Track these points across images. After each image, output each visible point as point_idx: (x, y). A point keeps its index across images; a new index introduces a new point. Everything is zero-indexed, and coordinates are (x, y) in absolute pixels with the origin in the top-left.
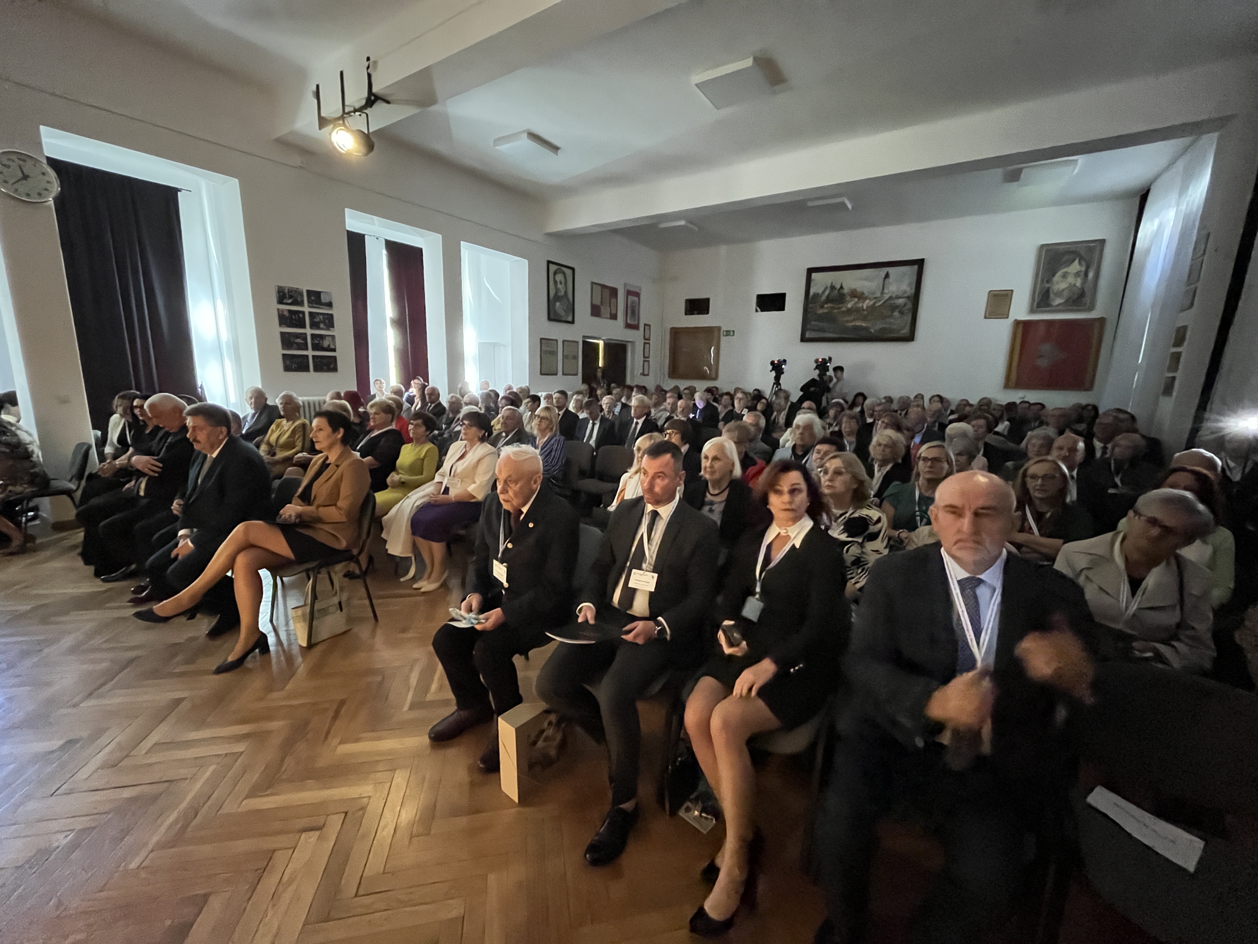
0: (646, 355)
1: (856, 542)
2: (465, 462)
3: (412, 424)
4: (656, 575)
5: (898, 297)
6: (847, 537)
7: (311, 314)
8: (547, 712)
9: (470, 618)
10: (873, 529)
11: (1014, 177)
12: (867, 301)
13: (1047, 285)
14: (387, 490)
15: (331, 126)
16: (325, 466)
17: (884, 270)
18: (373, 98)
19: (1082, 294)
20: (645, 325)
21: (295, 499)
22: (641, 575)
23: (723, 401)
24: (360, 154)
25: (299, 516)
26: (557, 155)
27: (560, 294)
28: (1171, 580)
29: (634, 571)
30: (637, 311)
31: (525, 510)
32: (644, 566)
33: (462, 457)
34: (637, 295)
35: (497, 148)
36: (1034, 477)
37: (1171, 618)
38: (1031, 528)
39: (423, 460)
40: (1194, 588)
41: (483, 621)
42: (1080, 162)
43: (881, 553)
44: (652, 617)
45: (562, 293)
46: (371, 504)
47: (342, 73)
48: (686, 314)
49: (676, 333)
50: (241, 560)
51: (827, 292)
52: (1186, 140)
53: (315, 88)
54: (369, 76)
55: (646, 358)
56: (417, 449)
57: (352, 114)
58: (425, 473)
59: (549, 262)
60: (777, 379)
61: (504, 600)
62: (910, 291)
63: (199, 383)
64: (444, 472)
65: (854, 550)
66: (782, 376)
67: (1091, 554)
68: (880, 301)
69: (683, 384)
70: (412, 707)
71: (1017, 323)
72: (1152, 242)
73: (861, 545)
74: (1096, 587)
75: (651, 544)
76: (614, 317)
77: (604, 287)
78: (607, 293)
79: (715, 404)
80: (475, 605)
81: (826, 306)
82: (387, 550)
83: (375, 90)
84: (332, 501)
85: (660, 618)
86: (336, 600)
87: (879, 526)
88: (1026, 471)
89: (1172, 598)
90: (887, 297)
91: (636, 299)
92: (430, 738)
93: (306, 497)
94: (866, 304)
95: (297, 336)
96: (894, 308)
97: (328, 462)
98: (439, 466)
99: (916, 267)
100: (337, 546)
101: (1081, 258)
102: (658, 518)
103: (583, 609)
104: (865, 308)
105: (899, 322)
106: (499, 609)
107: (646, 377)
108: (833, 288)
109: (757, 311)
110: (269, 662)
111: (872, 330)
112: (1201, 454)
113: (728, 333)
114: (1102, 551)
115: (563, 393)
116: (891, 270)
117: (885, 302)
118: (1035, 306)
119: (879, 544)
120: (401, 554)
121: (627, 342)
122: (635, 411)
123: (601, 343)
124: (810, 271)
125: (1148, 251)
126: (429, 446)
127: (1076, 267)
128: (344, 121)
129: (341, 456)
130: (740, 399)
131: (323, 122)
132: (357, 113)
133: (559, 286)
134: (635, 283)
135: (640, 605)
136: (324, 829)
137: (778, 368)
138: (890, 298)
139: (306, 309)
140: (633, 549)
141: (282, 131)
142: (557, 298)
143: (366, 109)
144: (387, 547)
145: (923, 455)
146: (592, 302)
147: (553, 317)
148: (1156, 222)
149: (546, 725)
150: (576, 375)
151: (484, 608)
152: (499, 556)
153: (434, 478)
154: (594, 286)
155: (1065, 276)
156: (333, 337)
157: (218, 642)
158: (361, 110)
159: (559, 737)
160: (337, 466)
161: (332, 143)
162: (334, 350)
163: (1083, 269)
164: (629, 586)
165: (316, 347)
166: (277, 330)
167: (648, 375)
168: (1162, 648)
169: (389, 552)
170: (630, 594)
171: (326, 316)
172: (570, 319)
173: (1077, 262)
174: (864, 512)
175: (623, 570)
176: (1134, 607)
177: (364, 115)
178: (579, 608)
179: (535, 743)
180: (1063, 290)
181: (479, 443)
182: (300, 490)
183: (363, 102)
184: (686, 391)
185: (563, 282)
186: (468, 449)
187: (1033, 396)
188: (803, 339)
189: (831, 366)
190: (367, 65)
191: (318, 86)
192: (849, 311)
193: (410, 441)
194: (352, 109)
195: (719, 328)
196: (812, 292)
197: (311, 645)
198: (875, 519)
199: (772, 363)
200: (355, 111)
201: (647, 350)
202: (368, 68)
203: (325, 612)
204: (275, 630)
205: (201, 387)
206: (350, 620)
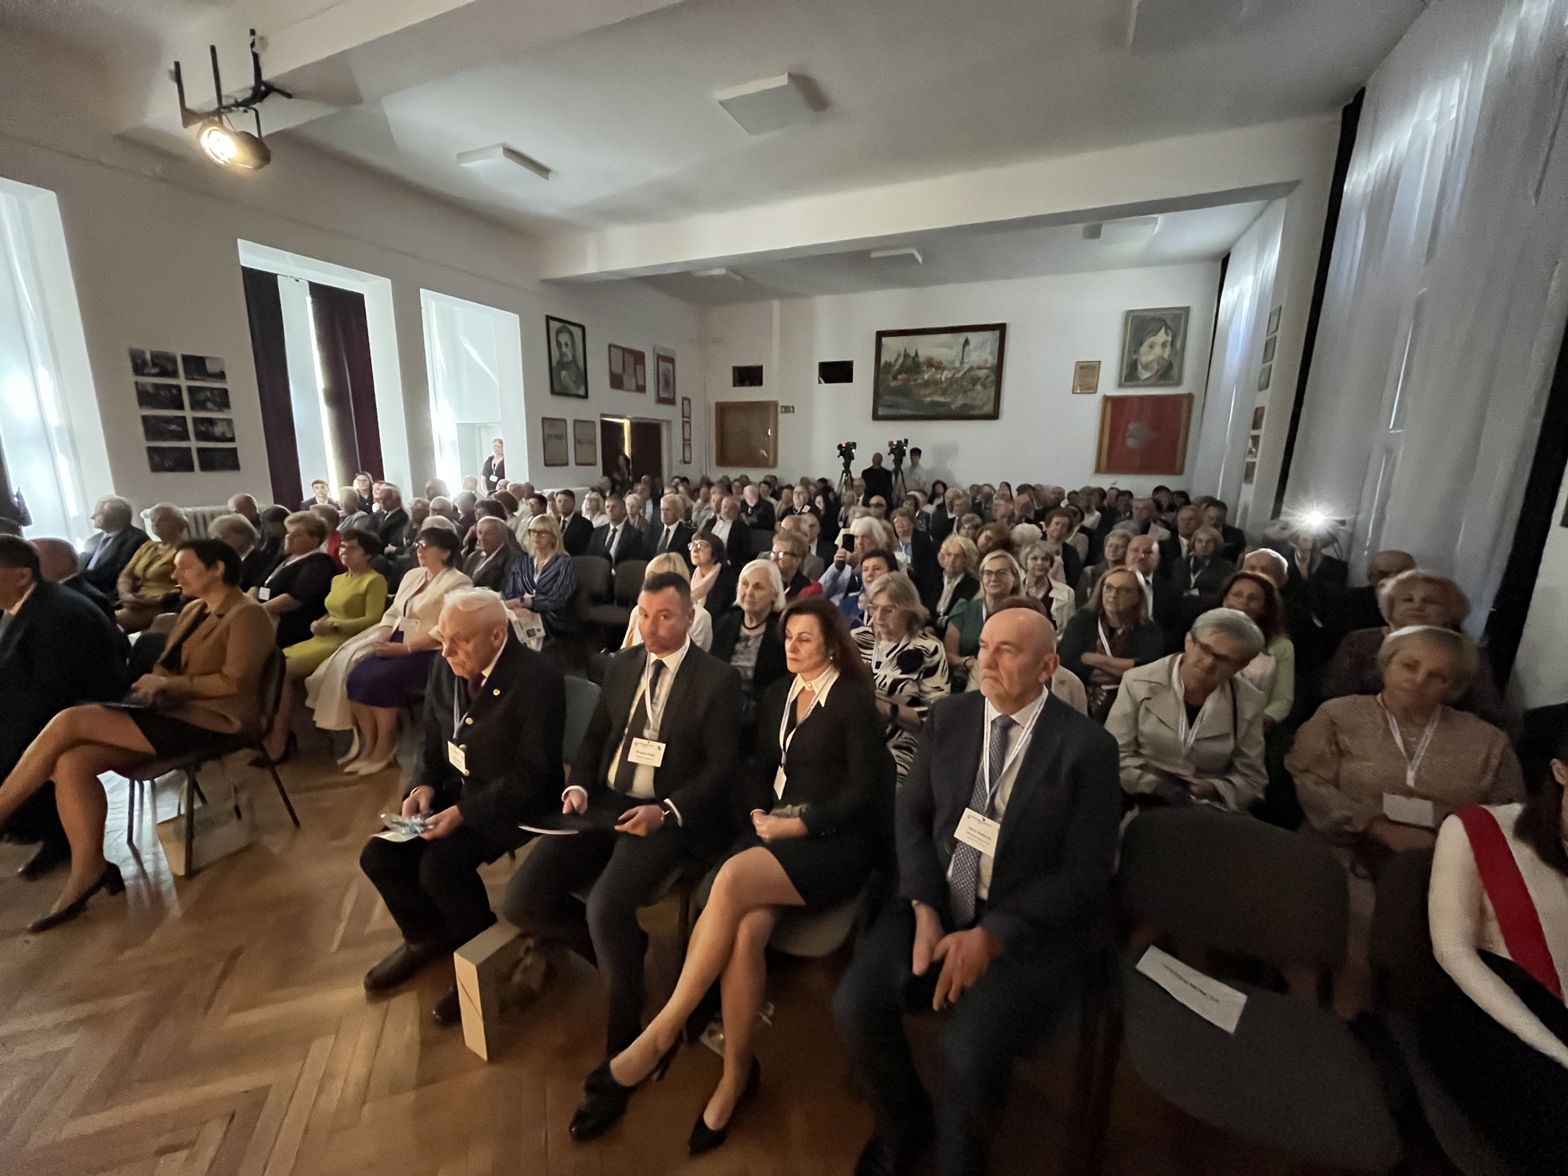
0: (687, 437)
1: (911, 679)
2: (425, 596)
3: (344, 546)
4: (663, 746)
5: (980, 368)
6: (901, 673)
7: (191, 389)
8: (522, 937)
9: (413, 824)
10: (929, 662)
11: (1094, 233)
12: (945, 373)
13: (1135, 357)
14: (312, 640)
15: (199, 125)
16: (202, 616)
17: (962, 336)
18: (263, 88)
19: (1170, 367)
20: (684, 399)
21: (157, 668)
22: (645, 745)
23: (783, 496)
24: (251, 167)
25: (162, 692)
26: (547, 178)
27: (565, 360)
28: (1226, 706)
29: (635, 740)
30: (671, 381)
31: (487, 673)
32: (646, 733)
33: (420, 590)
34: (671, 361)
35: (465, 165)
36: (1110, 587)
37: (1226, 747)
38: (1103, 647)
39: (364, 596)
40: (1248, 711)
41: (431, 827)
42: (1159, 220)
43: (943, 690)
44: (656, 800)
45: (570, 357)
46: (277, 666)
47: (213, 49)
48: (734, 385)
49: (723, 410)
50: (65, 764)
51: (901, 361)
52: (1257, 204)
53: (172, 67)
54: (256, 57)
55: (686, 442)
56: (356, 581)
57: (234, 108)
58: (367, 614)
59: (549, 318)
60: (847, 465)
61: (464, 790)
62: (992, 360)
63: (14, 490)
64: (396, 610)
65: (910, 689)
66: (853, 462)
67: (1150, 682)
68: (959, 372)
69: (734, 474)
70: (343, 945)
71: (1106, 399)
72: (1233, 313)
73: (917, 682)
74: (1155, 719)
75: (655, 704)
76: (641, 389)
77: (625, 350)
78: (630, 359)
79: (772, 500)
80: (423, 803)
81: (900, 377)
82: (315, 722)
83: (265, 77)
84: (215, 665)
85: (667, 801)
86: (230, 805)
87: (936, 658)
88: (1104, 579)
89: (1225, 726)
90: (966, 367)
91: (670, 366)
92: (367, 987)
93: (174, 664)
94: (946, 375)
95: (168, 420)
96: (975, 381)
97: (207, 611)
98: (389, 603)
99: (997, 333)
100: (223, 728)
101: (1167, 327)
102: (663, 670)
103: (570, 794)
104: (943, 379)
105: (981, 397)
106: (454, 808)
107: (688, 465)
108: (906, 355)
109: (820, 382)
110: (125, 901)
111: (953, 407)
112: (1268, 554)
113: (787, 409)
114: (1161, 677)
115: (569, 494)
116: (971, 336)
117: (965, 373)
118: (1123, 380)
119: (939, 680)
120: (337, 725)
121: (663, 421)
122: (665, 515)
123: (626, 424)
124: (880, 335)
125: (1231, 321)
126: (371, 576)
127: (1161, 337)
128: (220, 118)
129: (226, 605)
130: (799, 493)
131: (189, 116)
132: (242, 109)
133: (564, 349)
134: (668, 345)
135: (643, 783)
136: (197, 1147)
137: (847, 452)
138: (971, 369)
139: (183, 382)
140: (633, 711)
141: (125, 126)
142: (562, 365)
143: (255, 103)
144: (314, 719)
145: (986, 569)
146: (610, 370)
147: (557, 390)
148: (1237, 289)
149: (521, 953)
150: (594, 464)
151: (436, 806)
152: (455, 736)
153: (379, 621)
154: (613, 349)
155: (1151, 347)
156: (229, 422)
157: (39, 884)
158: (246, 104)
159: (542, 967)
160: (220, 616)
161: (202, 151)
162: (232, 440)
163: (1170, 339)
164: (629, 760)
165: (201, 436)
166: (137, 413)
167: (689, 463)
168: (1218, 783)
169: (318, 725)
170: (629, 770)
171: (216, 392)
172: (582, 392)
173: (1163, 329)
174: (918, 643)
175: (620, 740)
176: (1191, 740)
177: (252, 113)
178: (564, 793)
179: (509, 977)
180: (1151, 362)
181: (445, 569)
182: (164, 654)
183: (249, 94)
184: (737, 484)
185: (569, 343)
186: (429, 579)
187: (1124, 482)
188: (876, 417)
189: (908, 449)
190: (251, 42)
191: (177, 64)
192: (926, 384)
193: (341, 570)
194: (232, 101)
195: (775, 404)
196: (883, 359)
197: (191, 872)
198: (932, 650)
199: (840, 447)
200: (237, 104)
201: (687, 433)
202: (253, 45)
203: (211, 824)
204: (136, 854)
205: (18, 496)
206: (254, 828)
